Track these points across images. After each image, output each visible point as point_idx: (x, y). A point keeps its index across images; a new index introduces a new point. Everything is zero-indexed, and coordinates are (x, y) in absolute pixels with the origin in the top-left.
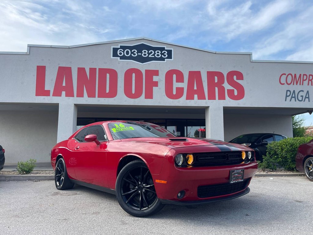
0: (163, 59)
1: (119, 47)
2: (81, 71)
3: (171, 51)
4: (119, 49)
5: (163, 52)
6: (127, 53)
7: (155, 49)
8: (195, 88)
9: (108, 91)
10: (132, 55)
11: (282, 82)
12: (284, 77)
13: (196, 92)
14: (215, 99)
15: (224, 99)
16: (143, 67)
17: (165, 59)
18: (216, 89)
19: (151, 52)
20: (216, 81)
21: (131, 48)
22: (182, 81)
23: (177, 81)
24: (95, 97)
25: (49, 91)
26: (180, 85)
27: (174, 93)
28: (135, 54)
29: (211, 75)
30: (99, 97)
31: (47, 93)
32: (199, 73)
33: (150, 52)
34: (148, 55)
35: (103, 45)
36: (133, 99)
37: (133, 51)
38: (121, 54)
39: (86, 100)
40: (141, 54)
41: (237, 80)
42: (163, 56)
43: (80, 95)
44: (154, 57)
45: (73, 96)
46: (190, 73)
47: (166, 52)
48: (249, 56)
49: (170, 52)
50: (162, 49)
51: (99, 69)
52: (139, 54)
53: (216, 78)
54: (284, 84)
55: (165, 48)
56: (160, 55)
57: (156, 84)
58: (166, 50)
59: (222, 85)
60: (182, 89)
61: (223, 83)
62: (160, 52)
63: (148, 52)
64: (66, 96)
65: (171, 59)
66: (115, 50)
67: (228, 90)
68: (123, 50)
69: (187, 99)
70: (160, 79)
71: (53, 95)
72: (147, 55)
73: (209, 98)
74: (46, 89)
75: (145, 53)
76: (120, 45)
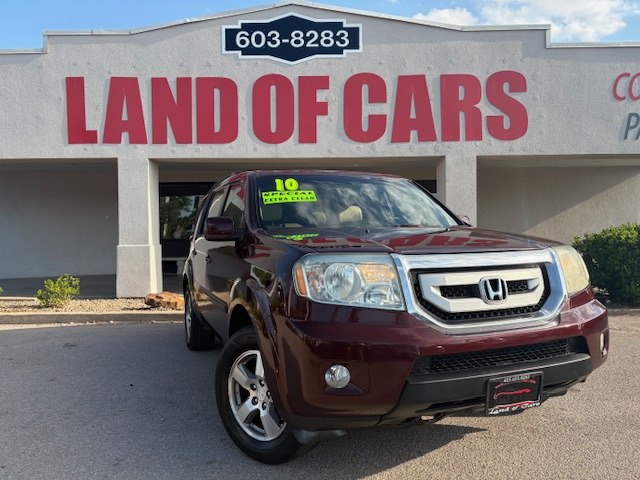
0: (339, 51)
1: (239, 27)
2: (159, 85)
3: (356, 30)
4: (239, 30)
5: (338, 34)
6: (258, 39)
7: (320, 27)
8: (413, 115)
9: (217, 129)
10: (269, 44)
11: (620, 94)
12: (623, 82)
13: (414, 124)
14: (457, 138)
15: (479, 138)
16: (293, 70)
18: (462, 116)
19: (312, 36)
20: (461, 97)
21: (265, 28)
22: (383, 100)
23: (373, 100)
24: (190, 142)
25: (95, 132)
26: (378, 109)
27: (365, 127)
28: (274, 42)
29: (449, 82)
30: (200, 141)
31: (90, 137)
32: (421, 78)
33: (308, 35)
34: (305, 43)
36: (274, 145)
37: (269, 35)
38: (243, 42)
39: (172, 151)
40: (287, 41)
41: (511, 94)
42: (338, 43)
43: (159, 138)
44: (317, 45)
45: (144, 141)
46: (403, 81)
47: (346, 34)
48: (542, 33)
49: (354, 33)
51: (197, 79)
52: (284, 41)
54: (624, 98)
55: (342, 23)
56: (332, 41)
57: (323, 109)
58: (346, 29)
59: (477, 106)
60: (383, 118)
61: (478, 101)
62: (332, 34)
63: (305, 35)
64: (130, 143)
65: (358, 48)
66: (231, 35)
67: (489, 118)
68: (247, 34)
69: (395, 139)
70: (332, 97)
71: (104, 142)
72: (302, 42)
73: (445, 138)
74: (89, 127)
75: (296, 39)
76: (240, 22)
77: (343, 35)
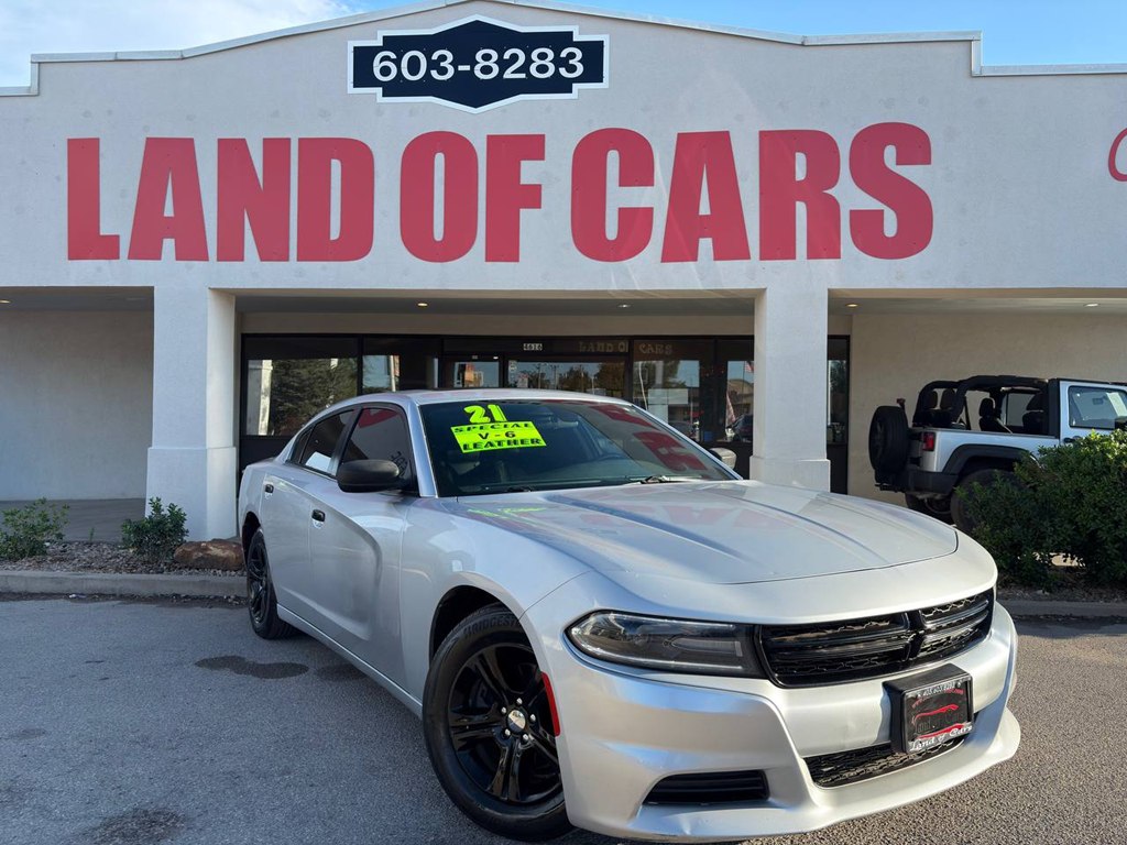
1: (379, 42)
2: (231, 151)
3: (600, 45)
4: (378, 49)
5: (564, 54)
6: (414, 65)
7: (529, 41)
8: (704, 209)
9: (335, 234)
10: (434, 73)
11: (1122, 168)
13: (706, 227)
14: (790, 254)
15: (834, 253)
16: (477, 124)
17: (574, 85)
18: (801, 209)
19: (514, 58)
20: (800, 174)
21: (427, 43)
22: (647, 180)
23: (625, 181)
24: (285, 258)
25: (116, 239)
26: (637, 197)
27: (612, 232)
28: (443, 71)
29: (776, 146)
30: (301, 258)
31: (107, 248)
32: (724, 138)
33: (507, 56)
34: (503, 69)
35: (312, 37)
36: (438, 264)
37: (435, 56)
38: (385, 71)
39: (256, 273)
40: (467, 68)
41: (899, 167)
42: (563, 71)
43: (231, 251)
44: (523, 76)
45: (205, 258)
46: (684, 140)
47: (579, 54)
48: (962, 48)
49: (593, 52)
50: (560, 40)
51: (301, 141)
52: (461, 68)
53: (801, 160)
55: (571, 33)
56: (552, 68)
57: (533, 196)
58: (579, 45)
59: (829, 192)
60: (648, 213)
61: (833, 181)
62: (551, 55)
63: (501, 55)
64: (179, 257)
65: (600, 80)
66: (363, 56)
67: (853, 213)
68: (393, 56)
69: (668, 255)
70: (552, 174)
71: (131, 256)
72: (496, 70)
73: (767, 254)
74: (105, 230)
75: (485, 65)
76: (382, 33)
77: (572, 56)
